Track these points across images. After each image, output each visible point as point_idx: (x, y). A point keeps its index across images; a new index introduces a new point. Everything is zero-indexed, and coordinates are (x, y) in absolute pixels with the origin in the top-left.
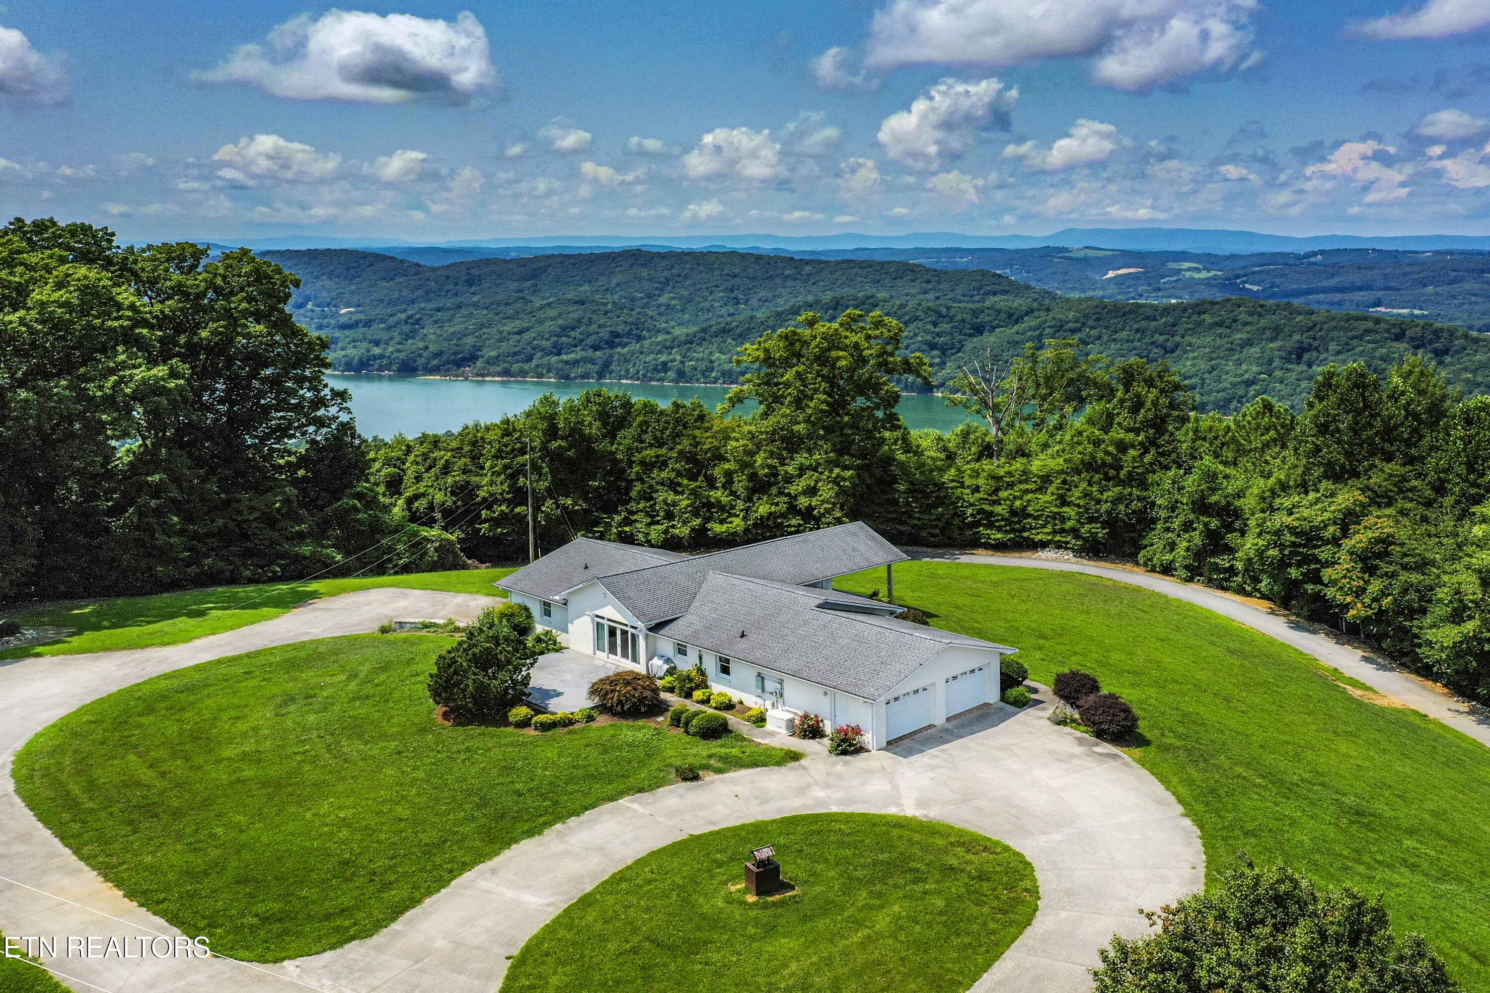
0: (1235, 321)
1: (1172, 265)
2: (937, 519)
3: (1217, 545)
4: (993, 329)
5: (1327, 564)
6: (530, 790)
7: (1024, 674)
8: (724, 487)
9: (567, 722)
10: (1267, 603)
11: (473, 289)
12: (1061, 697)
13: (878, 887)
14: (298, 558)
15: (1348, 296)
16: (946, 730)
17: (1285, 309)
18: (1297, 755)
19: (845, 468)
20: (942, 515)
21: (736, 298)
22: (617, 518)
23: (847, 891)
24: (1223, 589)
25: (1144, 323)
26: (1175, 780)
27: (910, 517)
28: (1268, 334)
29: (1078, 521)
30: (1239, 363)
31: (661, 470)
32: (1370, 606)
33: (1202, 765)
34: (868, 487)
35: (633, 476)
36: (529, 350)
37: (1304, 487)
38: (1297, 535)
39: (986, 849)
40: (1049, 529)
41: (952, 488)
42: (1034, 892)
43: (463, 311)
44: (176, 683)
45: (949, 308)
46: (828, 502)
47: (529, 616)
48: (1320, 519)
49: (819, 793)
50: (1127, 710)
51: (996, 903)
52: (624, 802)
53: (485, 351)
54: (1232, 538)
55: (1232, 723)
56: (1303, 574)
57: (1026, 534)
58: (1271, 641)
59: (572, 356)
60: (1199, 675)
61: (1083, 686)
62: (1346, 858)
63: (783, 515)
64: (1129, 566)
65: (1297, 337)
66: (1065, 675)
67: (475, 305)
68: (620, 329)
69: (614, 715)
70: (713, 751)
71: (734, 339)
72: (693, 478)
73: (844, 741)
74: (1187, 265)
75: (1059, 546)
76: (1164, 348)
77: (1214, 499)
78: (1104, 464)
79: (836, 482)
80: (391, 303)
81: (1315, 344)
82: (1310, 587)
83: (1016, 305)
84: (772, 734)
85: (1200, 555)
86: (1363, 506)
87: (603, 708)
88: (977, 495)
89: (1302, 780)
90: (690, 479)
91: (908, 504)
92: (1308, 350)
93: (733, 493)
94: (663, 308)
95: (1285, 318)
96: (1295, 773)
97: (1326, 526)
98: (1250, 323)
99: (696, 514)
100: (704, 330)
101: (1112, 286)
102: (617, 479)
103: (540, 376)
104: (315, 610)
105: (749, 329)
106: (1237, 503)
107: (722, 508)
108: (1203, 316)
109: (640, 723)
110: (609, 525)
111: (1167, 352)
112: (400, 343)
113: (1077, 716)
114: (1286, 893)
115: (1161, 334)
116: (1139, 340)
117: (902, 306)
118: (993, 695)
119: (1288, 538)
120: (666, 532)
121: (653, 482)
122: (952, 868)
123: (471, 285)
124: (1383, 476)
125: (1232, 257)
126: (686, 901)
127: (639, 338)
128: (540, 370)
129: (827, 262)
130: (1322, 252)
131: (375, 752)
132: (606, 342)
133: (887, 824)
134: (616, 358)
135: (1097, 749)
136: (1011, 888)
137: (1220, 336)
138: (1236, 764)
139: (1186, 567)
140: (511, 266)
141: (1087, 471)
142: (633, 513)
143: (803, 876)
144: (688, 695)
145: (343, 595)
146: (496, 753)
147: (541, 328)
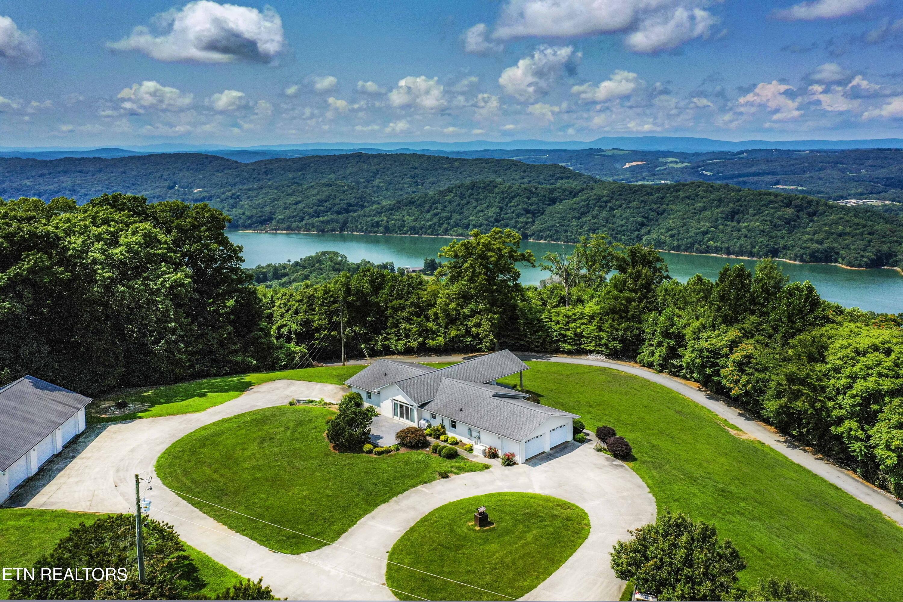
0: (697, 196)
1: (661, 160)
2: (539, 338)
3: (674, 354)
4: (561, 201)
5: (723, 367)
6: (379, 483)
7: (583, 427)
8: (434, 321)
9: (388, 451)
10: (697, 384)
11: (269, 177)
12: (599, 438)
13: (527, 523)
14: (235, 363)
15: (761, 178)
16: (550, 454)
17: (725, 188)
18: (701, 464)
19: (495, 313)
20: (541, 336)
21: (417, 182)
22: (381, 337)
23: (515, 525)
24: (677, 376)
25: (646, 197)
26: (647, 477)
27: (526, 337)
28: (715, 204)
29: (608, 340)
30: (699, 221)
31: (402, 312)
32: (741, 389)
33: (659, 470)
34: (505, 322)
35: (388, 315)
36: (301, 214)
37: (714, 327)
38: (710, 352)
39: (569, 507)
40: (593, 344)
41: (546, 322)
42: (588, 525)
43: (263, 191)
44: (209, 432)
45: (536, 188)
46: (487, 331)
47: (361, 398)
48: (720, 344)
49: (499, 483)
50: (627, 445)
51: (573, 530)
52: (419, 487)
53: (276, 215)
54: (681, 351)
55: (673, 450)
56: (712, 372)
57: (582, 346)
58: (697, 405)
59: (325, 218)
60: (661, 425)
61: (609, 433)
62: (715, 511)
63: (463, 336)
64: (632, 363)
65: (731, 205)
66: (601, 428)
67: (270, 187)
68: (352, 201)
69: (407, 447)
70: (453, 464)
71: (416, 208)
72: (419, 316)
73: (508, 460)
74: (670, 159)
75: (598, 352)
76: (657, 213)
77: (672, 330)
78: (620, 310)
79: (490, 320)
80: (222, 186)
81: (741, 209)
82: (715, 378)
83: (573, 186)
84: (476, 456)
85: (666, 359)
86: (740, 338)
87: (402, 444)
88: (558, 326)
89: (701, 476)
90: (417, 317)
91: (524, 330)
92: (738, 213)
93: (438, 324)
94: (375, 188)
95: (725, 194)
96: (697, 473)
97: (723, 348)
98: (705, 197)
99: (420, 336)
100: (399, 202)
101: (628, 173)
102: (381, 316)
103: (308, 230)
104: (255, 392)
105: (425, 202)
106: (684, 332)
107: (433, 332)
108: (679, 193)
109: (419, 451)
110: (377, 340)
111: (658, 214)
112: (228, 211)
113: (606, 447)
114: (680, 523)
115: (655, 204)
116: (643, 207)
117: (510, 187)
118: (570, 438)
119: (706, 354)
120: (405, 344)
121: (398, 318)
122: (556, 516)
123: (267, 175)
124: (750, 323)
125: (697, 154)
126: (452, 530)
127: (363, 207)
128: (308, 227)
129: (467, 160)
130: (746, 151)
131: (309, 465)
132: (345, 210)
133: (528, 497)
134: (350, 219)
135: (615, 463)
136: (579, 524)
137: (688, 204)
138: (673, 469)
139: (660, 365)
140: (289, 163)
141: (612, 314)
142: (388, 334)
143: (497, 519)
144: (438, 438)
145: (264, 384)
146: (361, 465)
147: (308, 201)
